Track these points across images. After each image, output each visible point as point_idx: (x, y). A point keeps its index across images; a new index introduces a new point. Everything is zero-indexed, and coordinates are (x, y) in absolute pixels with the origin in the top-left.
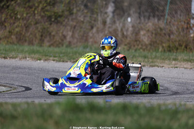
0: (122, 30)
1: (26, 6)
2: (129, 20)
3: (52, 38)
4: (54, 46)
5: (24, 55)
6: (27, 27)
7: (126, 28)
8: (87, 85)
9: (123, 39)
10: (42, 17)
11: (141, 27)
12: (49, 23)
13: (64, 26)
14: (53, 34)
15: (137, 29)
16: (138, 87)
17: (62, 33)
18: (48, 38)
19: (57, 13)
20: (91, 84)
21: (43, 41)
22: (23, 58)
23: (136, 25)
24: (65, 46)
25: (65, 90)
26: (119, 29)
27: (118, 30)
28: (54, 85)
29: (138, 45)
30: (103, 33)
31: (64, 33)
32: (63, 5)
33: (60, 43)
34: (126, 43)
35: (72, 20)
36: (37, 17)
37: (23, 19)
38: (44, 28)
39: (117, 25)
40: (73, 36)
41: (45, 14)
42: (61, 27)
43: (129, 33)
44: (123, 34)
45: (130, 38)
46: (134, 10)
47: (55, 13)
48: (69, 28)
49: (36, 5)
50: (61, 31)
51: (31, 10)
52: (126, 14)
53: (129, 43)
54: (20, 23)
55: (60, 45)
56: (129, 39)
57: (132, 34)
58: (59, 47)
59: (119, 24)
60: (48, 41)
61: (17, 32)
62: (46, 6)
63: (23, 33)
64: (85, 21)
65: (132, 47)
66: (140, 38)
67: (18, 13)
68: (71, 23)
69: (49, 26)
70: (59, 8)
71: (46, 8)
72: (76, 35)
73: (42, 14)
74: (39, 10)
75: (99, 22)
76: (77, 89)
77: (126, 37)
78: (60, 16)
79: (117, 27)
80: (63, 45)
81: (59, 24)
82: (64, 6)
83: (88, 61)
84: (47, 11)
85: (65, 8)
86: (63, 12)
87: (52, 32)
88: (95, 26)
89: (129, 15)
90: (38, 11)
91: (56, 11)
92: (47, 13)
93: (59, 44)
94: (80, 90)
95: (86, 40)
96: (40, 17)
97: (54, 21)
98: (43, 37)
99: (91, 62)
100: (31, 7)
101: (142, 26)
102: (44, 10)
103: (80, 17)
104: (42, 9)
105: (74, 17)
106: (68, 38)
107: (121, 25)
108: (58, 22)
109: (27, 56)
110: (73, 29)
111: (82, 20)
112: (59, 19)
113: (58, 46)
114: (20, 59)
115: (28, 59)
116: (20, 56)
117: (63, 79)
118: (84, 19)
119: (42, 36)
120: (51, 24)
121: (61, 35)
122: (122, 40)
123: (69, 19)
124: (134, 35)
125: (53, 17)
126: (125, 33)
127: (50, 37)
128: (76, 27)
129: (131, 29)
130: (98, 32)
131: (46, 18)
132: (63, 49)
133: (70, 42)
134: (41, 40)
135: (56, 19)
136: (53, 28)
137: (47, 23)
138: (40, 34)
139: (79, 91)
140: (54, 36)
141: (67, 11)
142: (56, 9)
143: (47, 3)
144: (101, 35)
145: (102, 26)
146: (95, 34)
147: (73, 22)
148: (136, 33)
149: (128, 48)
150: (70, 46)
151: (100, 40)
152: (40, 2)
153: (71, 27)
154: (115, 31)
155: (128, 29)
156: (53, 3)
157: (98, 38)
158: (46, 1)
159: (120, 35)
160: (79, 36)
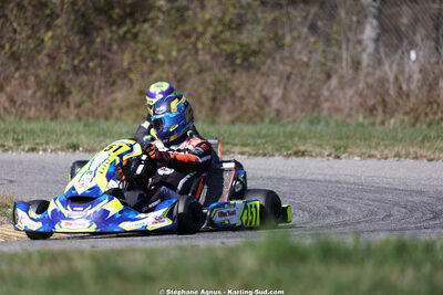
0: (396, 79)
1: (177, 33)
2: (413, 55)
3: (237, 103)
4: (242, 121)
6: (180, 81)
7: (407, 76)
8: (110, 215)
9: (400, 101)
10: (214, 56)
11: (441, 71)
12: (230, 69)
13: (263, 74)
14: (238, 94)
15: (432, 76)
16: (233, 213)
17: (261, 91)
18: (228, 104)
19: (248, 46)
20: (120, 212)
21: (218, 110)
23: (428, 67)
24: (267, 120)
25: (61, 227)
26: (392, 79)
27: (388, 80)
28: (39, 216)
29: (435, 113)
30: (354, 88)
31: (265, 91)
32: (260, 28)
33: (256, 115)
34: (408, 109)
35: (283, 60)
36: (203, 57)
37: (170, 62)
38: (219, 82)
39: (386, 67)
40: (284, 98)
41: (221, 50)
42: (258, 77)
43: (413, 86)
44: (401, 88)
45: (417, 97)
46: (423, 32)
47: (242, 46)
48: (275, 79)
49: (200, 29)
50: (258, 87)
51: (187, 41)
52: (405, 43)
53: (412, 110)
54: (163, 71)
55: (257, 119)
56: (412, 99)
57: (420, 89)
58: (255, 123)
59: (390, 66)
60: (230, 112)
62: (222, 32)
64: (312, 63)
65: (422, 117)
66: (439, 96)
67: (160, 50)
68: (281, 67)
69: (229, 76)
70: (251, 36)
71: (223, 36)
72: (293, 96)
73: (214, 49)
74: (207, 41)
75: (344, 64)
76: (87, 223)
77: (408, 96)
78: (255, 53)
79: (386, 73)
80: (262, 119)
81: (253, 71)
82: (263, 30)
83: (114, 157)
84: (224, 42)
85: (264, 34)
86: (260, 42)
87: (238, 89)
88: (337, 71)
89: (413, 45)
90: (203, 43)
91: (246, 42)
92: (224, 47)
93: (255, 117)
94: (95, 226)
95: (317, 106)
96: (208, 58)
97: (240, 65)
98: (218, 103)
99: (121, 159)
100: (187, 35)
102: (218, 40)
103: (300, 53)
104: (214, 37)
105: (286, 53)
106: (275, 103)
107: (395, 67)
108: (250, 67)
110: (284, 81)
111: (305, 59)
112: (252, 59)
113: (251, 121)
117: (57, 201)
118: (310, 59)
119: (214, 100)
120: (234, 72)
121: (257, 95)
122: (397, 104)
123: (274, 59)
124: (425, 88)
125: (239, 55)
126: (404, 87)
127: (233, 102)
128: (293, 77)
129: (417, 76)
130: (342, 86)
131: (222, 59)
132: (264, 128)
133: (278, 112)
134: (211, 108)
135: (246, 60)
136: (240, 81)
137: (224, 71)
138: (210, 95)
139: (93, 228)
140: (242, 98)
141: (270, 40)
142: (244, 37)
143: (224, 25)
144: (350, 92)
145: (350, 72)
146: (336, 92)
147: (284, 64)
148: (430, 85)
149: (412, 121)
150: (279, 120)
151: (348, 104)
152: (209, 22)
153: (281, 76)
154: (382, 81)
155: (410, 77)
156: (238, 25)
157: (343, 101)
158: (221, 20)
159: (392, 91)
160: (298, 97)
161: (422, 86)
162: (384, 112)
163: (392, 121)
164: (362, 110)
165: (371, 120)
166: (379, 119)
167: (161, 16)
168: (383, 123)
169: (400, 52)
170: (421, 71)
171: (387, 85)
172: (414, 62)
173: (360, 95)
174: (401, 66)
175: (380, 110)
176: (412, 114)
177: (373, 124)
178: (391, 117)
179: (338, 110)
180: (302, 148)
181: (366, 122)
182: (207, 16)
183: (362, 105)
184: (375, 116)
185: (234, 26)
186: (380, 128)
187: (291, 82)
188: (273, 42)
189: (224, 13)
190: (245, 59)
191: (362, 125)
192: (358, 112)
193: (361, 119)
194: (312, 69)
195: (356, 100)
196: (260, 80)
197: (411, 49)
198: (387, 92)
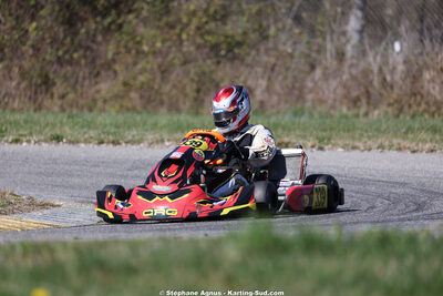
0: (380, 70)
1: (162, 24)
2: (397, 46)
5: (157, 136)
6: (164, 72)
7: (391, 67)
9: (384, 92)
10: (199, 47)
11: (425, 63)
12: (215, 60)
13: (248, 65)
15: (416, 67)
17: (244, 82)
19: (233, 37)
21: (202, 101)
22: (157, 142)
23: (412, 58)
26: (376, 70)
27: (372, 72)
29: (419, 105)
30: (338, 79)
31: (250, 83)
32: (245, 19)
34: (392, 101)
35: (267, 51)
36: (188, 48)
37: (154, 53)
38: (204, 73)
39: (371, 59)
40: (268, 89)
41: (206, 41)
42: (242, 69)
43: (397, 77)
44: (385, 79)
45: (401, 88)
46: (407, 23)
47: (227, 37)
48: (259, 70)
49: (185, 20)
50: (242, 78)
51: (172, 32)
52: (390, 33)
53: (396, 101)
54: (148, 62)
56: (396, 90)
57: (404, 80)
59: (375, 58)
61: (143, 84)
62: (206, 23)
63: (156, 87)
64: (297, 53)
65: (406, 108)
66: (422, 87)
67: (144, 41)
68: (265, 58)
69: (213, 67)
70: (236, 27)
71: (207, 27)
72: (277, 87)
73: (199, 40)
74: (192, 33)
75: (328, 55)
77: (392, 87)
78: (239, 44)
79: (370, 64)
81: (237, 62)
82: (248, 21)
84: (209, 33)
85: (248, 25)
86: (245, 33)
87: (222, 80)
88: (320, 63)
89: (397, 37)
90: (188, 35)
91: (230, 33)
92: (209, 38)
95: (301, 97)
96: (192, 49)
97: (225, 56)
98: (201, 94)
100: (171, 26)
101: (428, 60)
102: (203, 31)
103: (284, 44)
104: (198, 28)
105: (271, 44)
106: (259, 94)
107: (379, 58)
108: (234, 58)
109: (166, 136)
110: (269, 72)
111: (290, 50)
112: (236, 51)
114: (150, 144)
115: (167, 143)
116: (150, 137)
118: (294, 50)
119: (198, 91)
120: (218, 63)
122: (381, 95)
123: (258, 50)
124: (409, 80)
125: (224, 46)
126: (388, 78)
128: (277, 69)
129: (401, 68)
130: (326, 77)
131: (207, 50)
133: (262, 103)
134: (196, 99)
136: (224, 73)
137: (209, 62)
138: (195, 86)
141: (254, 31)
142: (229, 29)
143: (209, 16)
144: (334, 83)
145: (335, 63)
146: (320, 83)
147: (269, 56)
148: (414, 77)
149: (396, 112)
150: (263, 112)
151: (332, 96)
152: (194, 13)
153: (266, 67)
154: (366, 73)
155: (394, 68)
156: (223, 16)
157: (326, 92)
158: (206, 11)
159: (376, 82)
160: (283, 88)
161: (406, 77)
162: (368, 104)
163: (376, 112)
164: (345, 101)
165: (355, 111)
166: (363, 110)
167: (146, 7)
168: (366, 114)
169: (384, 43)
170: (405, 62)
171: (371, 77)
172: (398, 53)
173: (345, 86)
174: (385, 57)
175: (364, 101)
176: (396, 105)
177: (357, 116)
178: (375, 108)
179: (322, 101)
180: (286, 140)
181: (350, 114)
182: (192, 7)
183: (345, 97)
184: (359, 107)
185: (218, 17)
186: (363, 120)
187: (275, 74)
188: (257, 34)
189: (209, 4)
190: (230, 50)
191: (346, 117)
192: (341, 103)
193: (345, 110)
194: (296, 60)
195: (340, 91)
196: (244, 71)
197: (396, 39)
198: (371, 82)
